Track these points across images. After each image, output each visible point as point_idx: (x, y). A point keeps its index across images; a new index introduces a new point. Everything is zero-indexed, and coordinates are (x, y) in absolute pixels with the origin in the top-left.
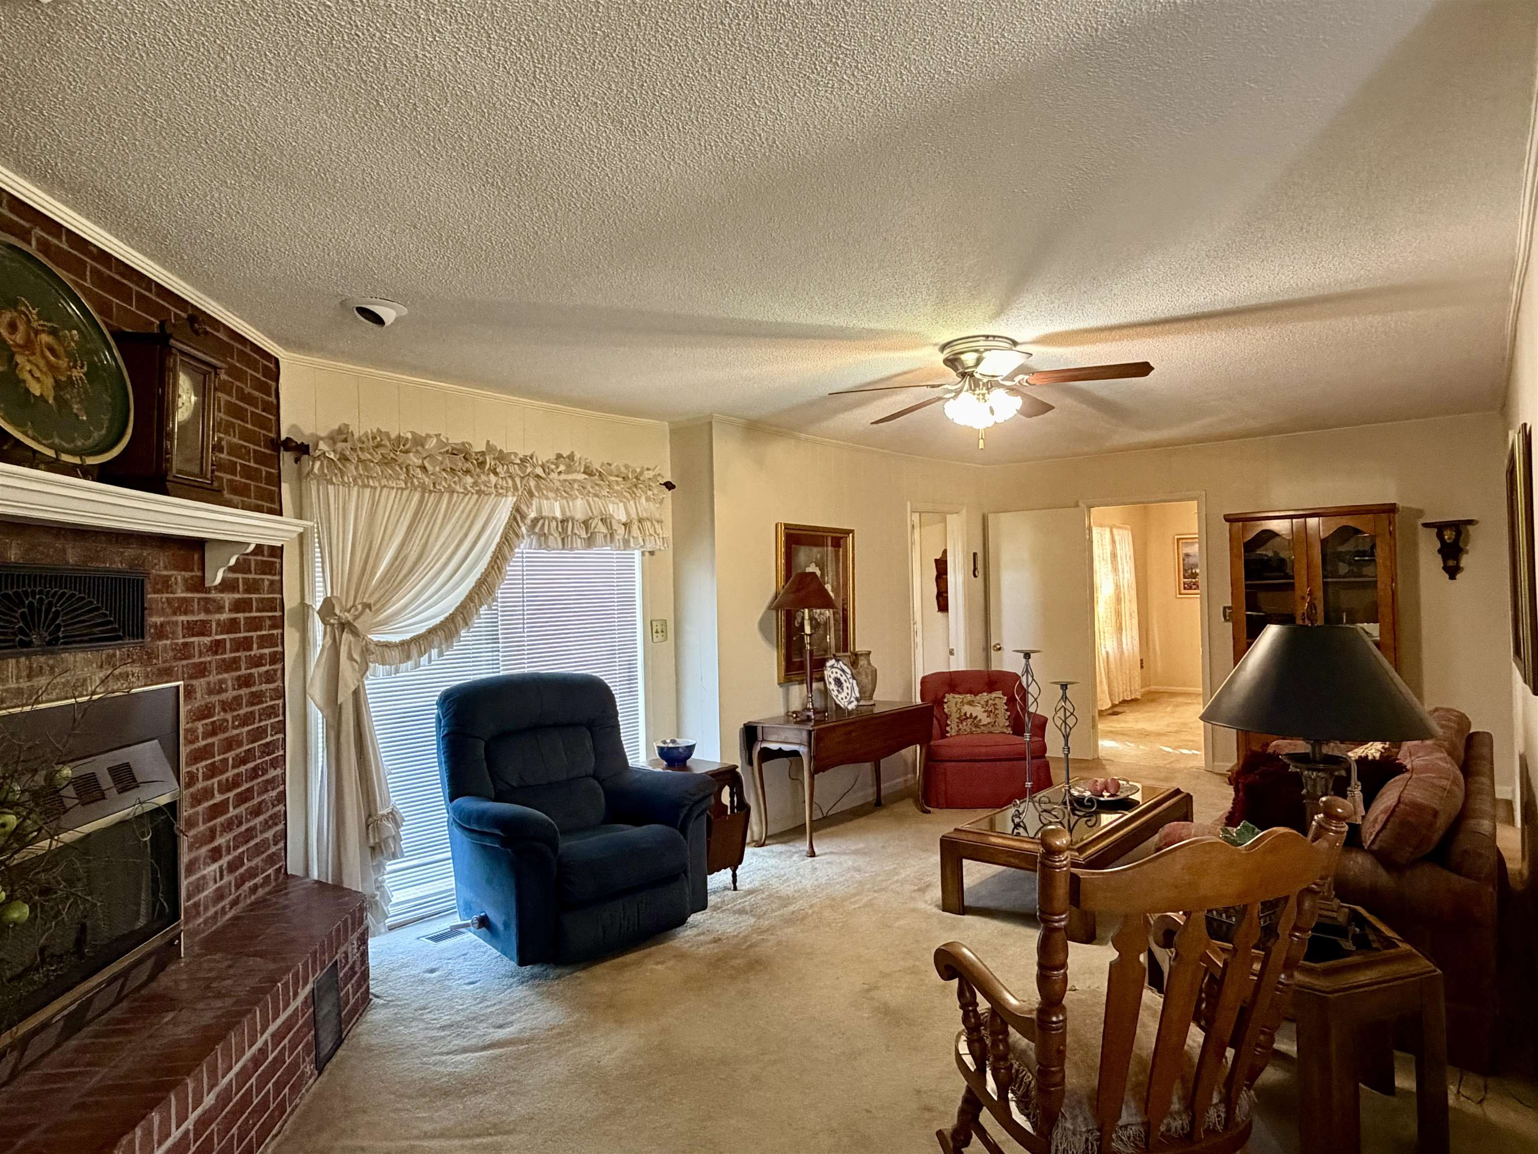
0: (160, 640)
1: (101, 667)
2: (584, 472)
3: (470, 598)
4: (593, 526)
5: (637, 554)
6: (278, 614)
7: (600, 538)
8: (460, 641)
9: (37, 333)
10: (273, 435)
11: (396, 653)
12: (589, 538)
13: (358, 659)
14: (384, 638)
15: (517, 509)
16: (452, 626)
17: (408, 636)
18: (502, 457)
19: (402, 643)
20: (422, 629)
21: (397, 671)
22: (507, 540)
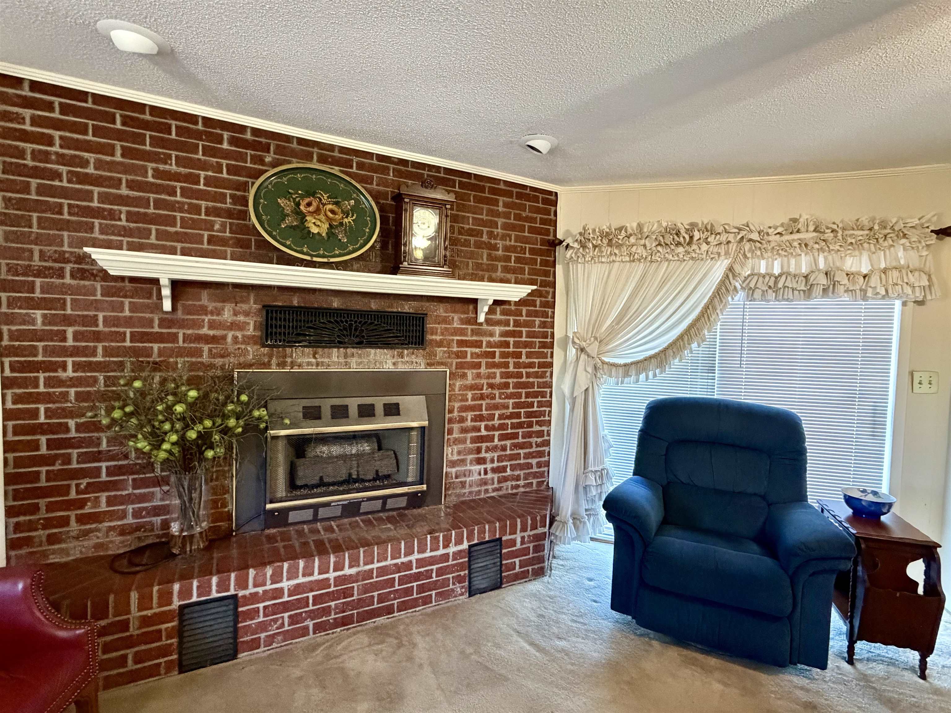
0: (438, 347)
1: (394, 357)
2: (815, 231)
3: (681, 337)
4: (812, 279)
5: (898, 304)
6: (549, 340)
7: (818, 291)
8: (670, 368)
9: (324, 205)
10: (551, 237)
11: (621, 370)
12: (809, 290)
13: (590, 371)
14: (612, 360)
15: (731, 269)
16: (664, 356)
17: (629, 361)
18: (710, 230)
19: (625, 365)
20: (641, 357)
21: (622, 383)
22: (719, 294)
